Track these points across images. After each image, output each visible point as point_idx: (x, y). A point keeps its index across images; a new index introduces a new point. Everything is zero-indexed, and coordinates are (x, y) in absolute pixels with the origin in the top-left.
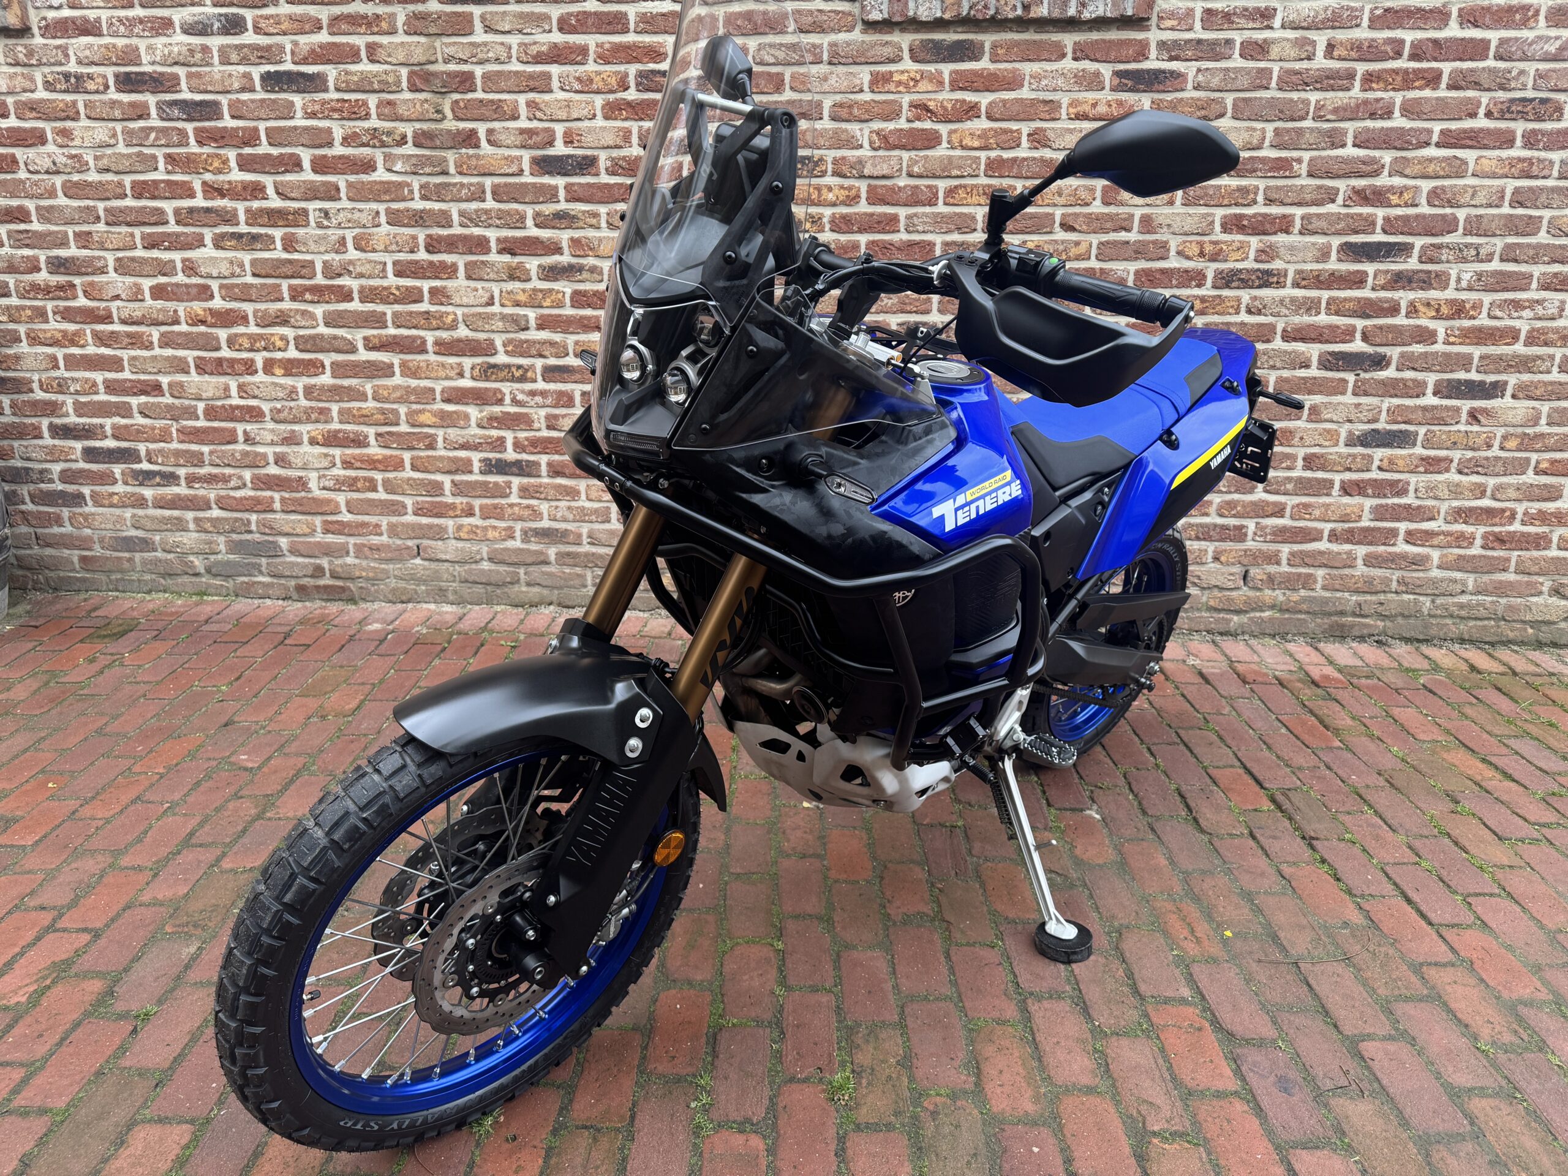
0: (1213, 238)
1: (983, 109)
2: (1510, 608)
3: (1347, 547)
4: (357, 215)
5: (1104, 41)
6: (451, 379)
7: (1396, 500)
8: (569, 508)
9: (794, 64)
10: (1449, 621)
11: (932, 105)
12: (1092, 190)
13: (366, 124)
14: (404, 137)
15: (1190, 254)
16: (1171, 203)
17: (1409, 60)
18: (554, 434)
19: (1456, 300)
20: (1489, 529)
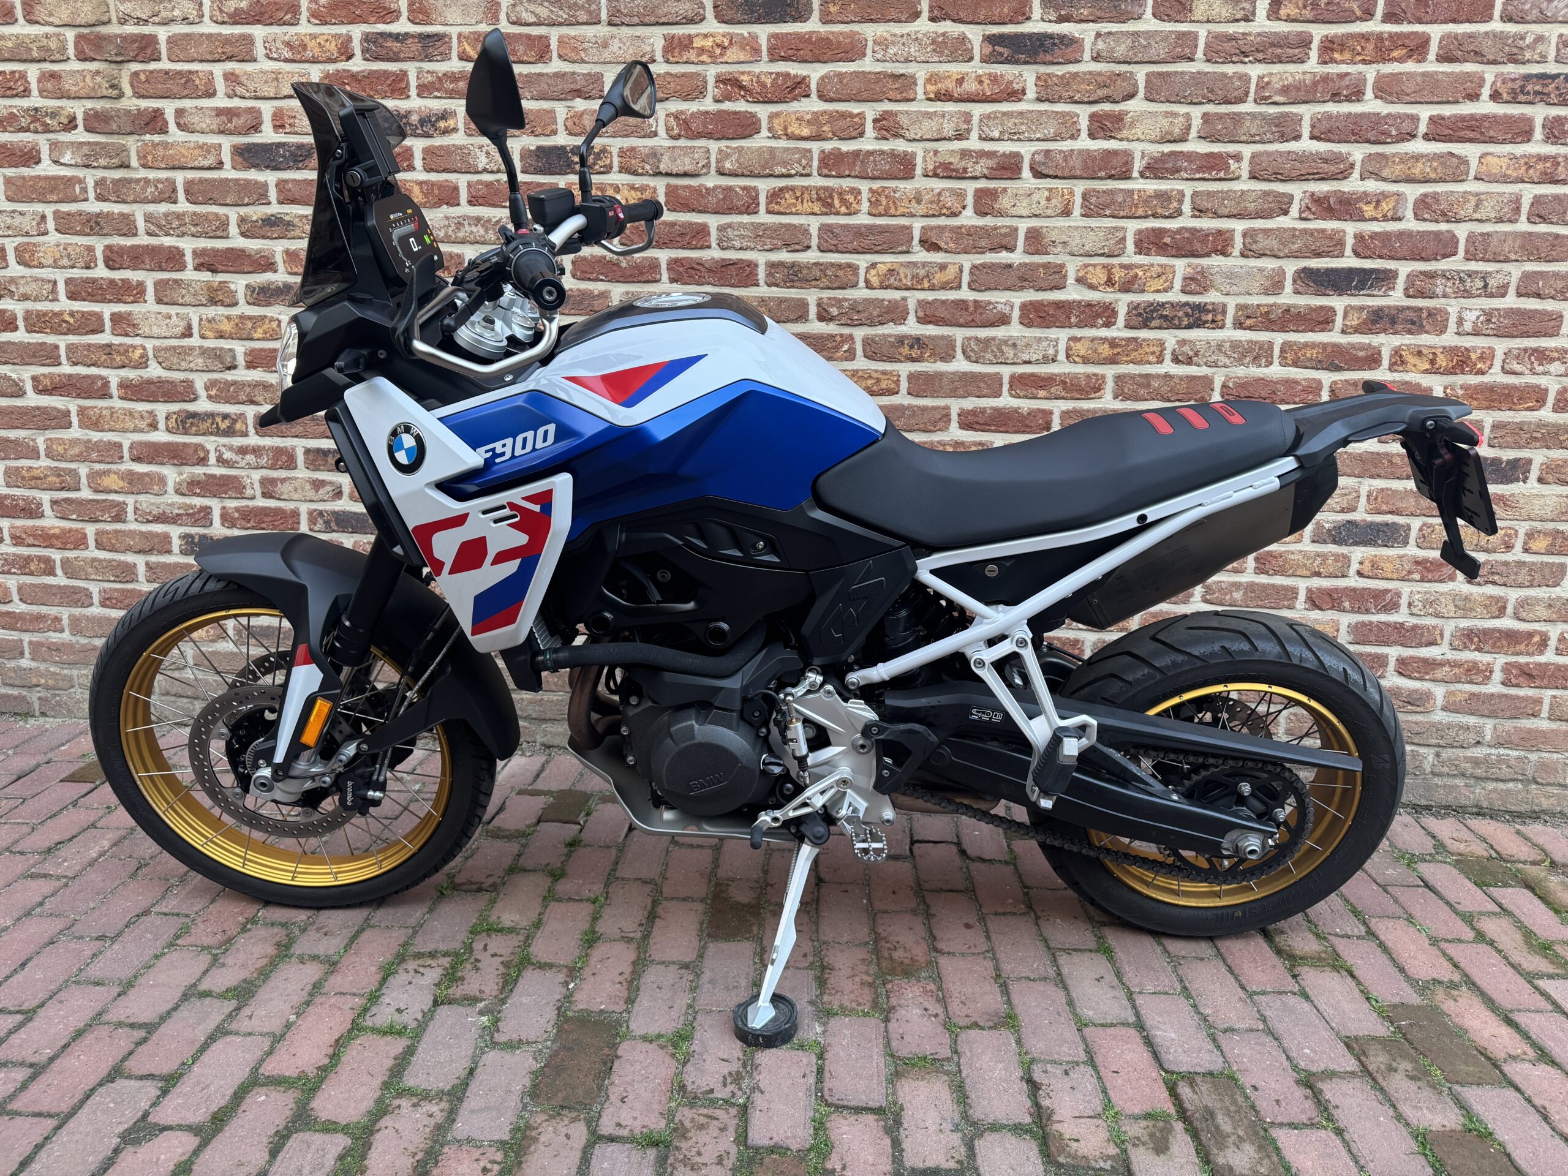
0: (1124, 260)
1: (813, 86)
2: (1543, 766)
4: (18, 219)
6: (141, 431)
7: (1383, 617)
9: (560, 24)
10: (1460, 782)
11: (745, 80)
12: (961, 195)
13: (25, 103)
14: (72, 119)
15: (1095, 282)
16: (1067, 212)
17: (1383, 22)
18: (272, 503)
19: (1457, 348)
20: (1511, 659)
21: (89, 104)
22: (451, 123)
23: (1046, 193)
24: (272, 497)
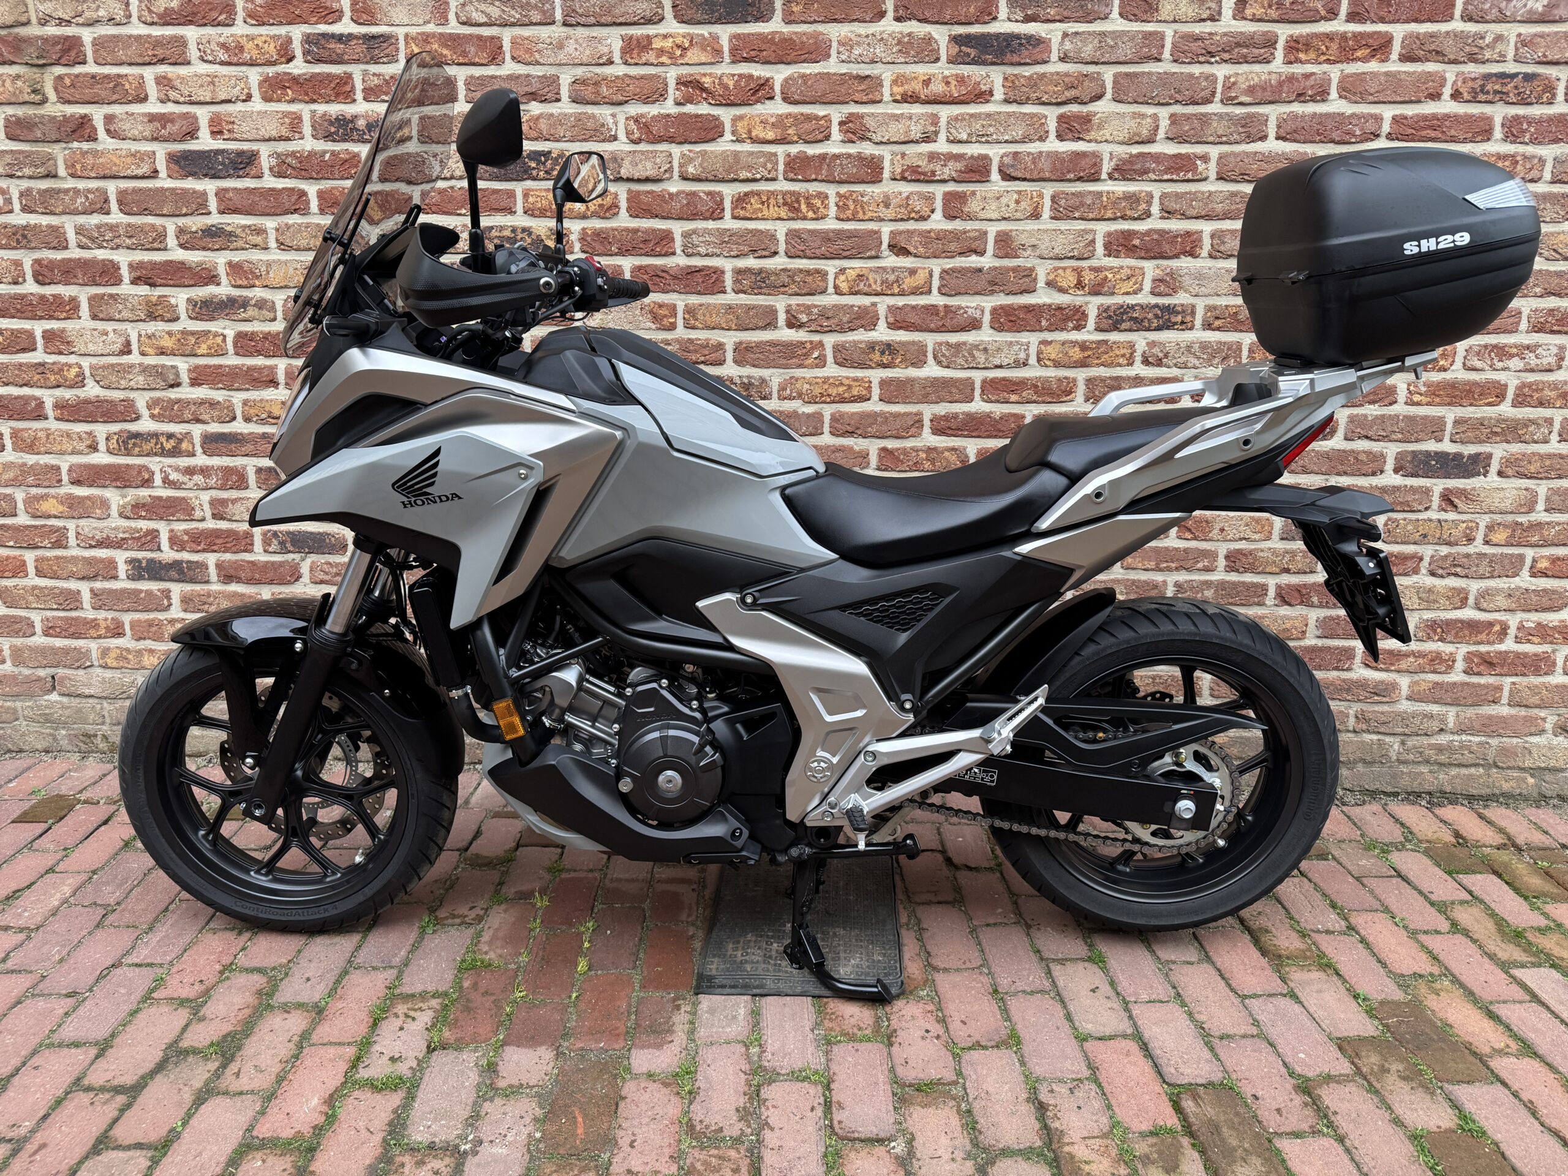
0: (1094, 263)
1: (777, 88)
2: (1503, 751)
6: (80, 453)
9: (513, 25)
10: (1424, 769)
11: (707, 81)
12: (929, 198)
15: (1064, 284)
16: (1036, 215)
17: (1347, 21)
18: (223, 525)
20: (1473, 648)
21: (10, 110)
23: (1015, 196)
24: (222, 518)
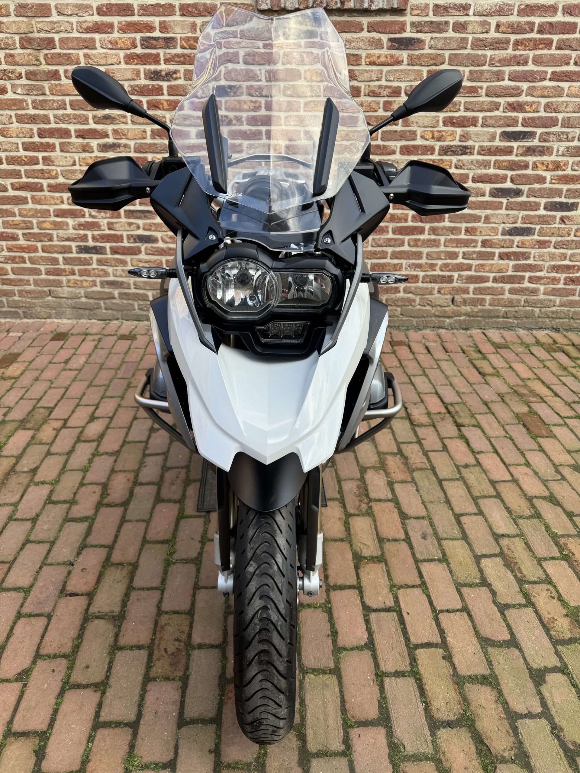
0: (439, 129)
3: (501, 285)
5: (383, 22)
6: (58, 204)
7: (525, 262)
8: (123, 270)
10: (547, 320)
12: (378, 103)
14: (20, 74)
15: (427, 137)
17: (537, 33)
18: (112, 232)
19: (556, 161)
20: (567, 275)
21: (27, 68)
22: (178, 75)
24: (112, 230)
